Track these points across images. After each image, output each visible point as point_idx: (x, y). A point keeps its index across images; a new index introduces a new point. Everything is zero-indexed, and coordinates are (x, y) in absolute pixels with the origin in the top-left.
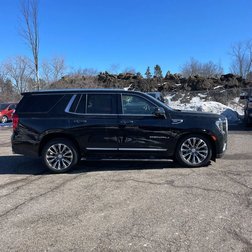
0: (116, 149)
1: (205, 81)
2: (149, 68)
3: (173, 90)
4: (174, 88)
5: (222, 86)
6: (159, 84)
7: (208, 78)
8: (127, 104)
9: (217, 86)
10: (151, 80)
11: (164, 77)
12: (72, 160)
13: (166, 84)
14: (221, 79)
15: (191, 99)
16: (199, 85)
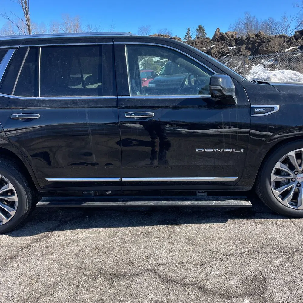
0: (117, 180)
1: (271, 41)
2: (189, 29)
3: (224, 56)
4: (226, 52)
5: (297, 47)
6: (205, 48)
7: (275, 37)
8: (156, 78)
9: (289, 47)
10: (193, 43)
11: (211, 38)
12: (16, 205)
13: (214, 47)
14: (294, 36)
15: (250, 68)
16: (262, 47)
